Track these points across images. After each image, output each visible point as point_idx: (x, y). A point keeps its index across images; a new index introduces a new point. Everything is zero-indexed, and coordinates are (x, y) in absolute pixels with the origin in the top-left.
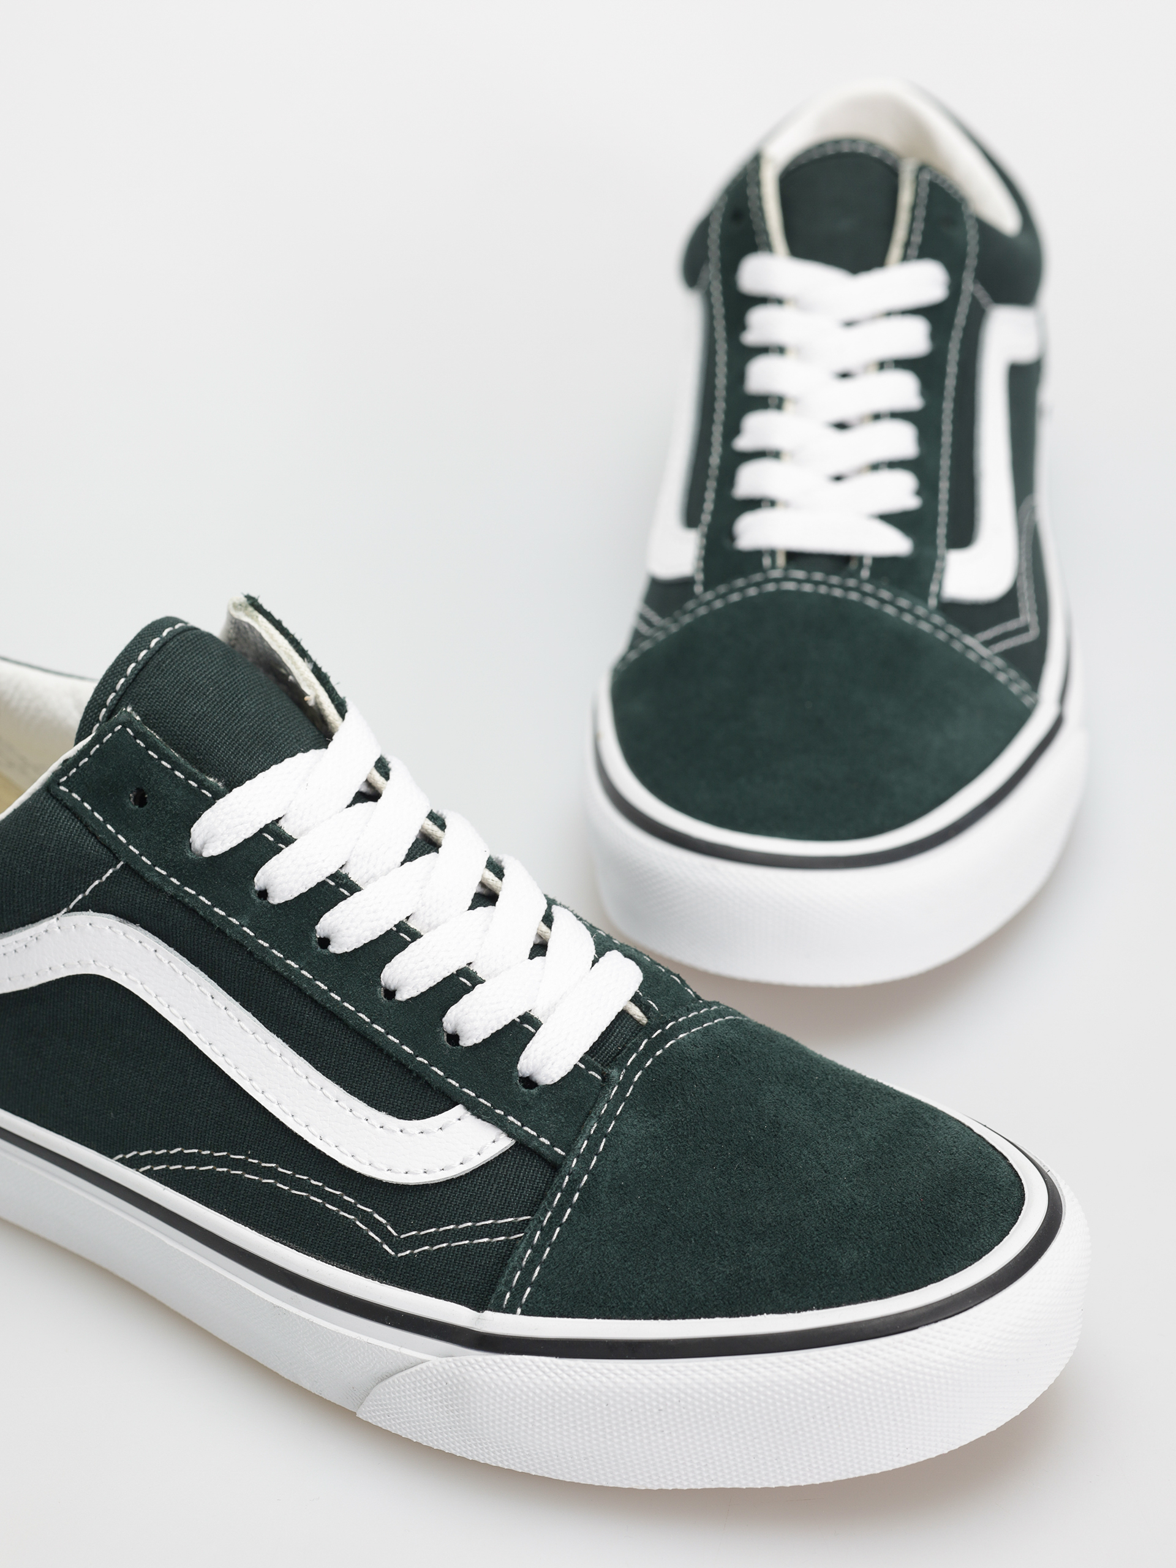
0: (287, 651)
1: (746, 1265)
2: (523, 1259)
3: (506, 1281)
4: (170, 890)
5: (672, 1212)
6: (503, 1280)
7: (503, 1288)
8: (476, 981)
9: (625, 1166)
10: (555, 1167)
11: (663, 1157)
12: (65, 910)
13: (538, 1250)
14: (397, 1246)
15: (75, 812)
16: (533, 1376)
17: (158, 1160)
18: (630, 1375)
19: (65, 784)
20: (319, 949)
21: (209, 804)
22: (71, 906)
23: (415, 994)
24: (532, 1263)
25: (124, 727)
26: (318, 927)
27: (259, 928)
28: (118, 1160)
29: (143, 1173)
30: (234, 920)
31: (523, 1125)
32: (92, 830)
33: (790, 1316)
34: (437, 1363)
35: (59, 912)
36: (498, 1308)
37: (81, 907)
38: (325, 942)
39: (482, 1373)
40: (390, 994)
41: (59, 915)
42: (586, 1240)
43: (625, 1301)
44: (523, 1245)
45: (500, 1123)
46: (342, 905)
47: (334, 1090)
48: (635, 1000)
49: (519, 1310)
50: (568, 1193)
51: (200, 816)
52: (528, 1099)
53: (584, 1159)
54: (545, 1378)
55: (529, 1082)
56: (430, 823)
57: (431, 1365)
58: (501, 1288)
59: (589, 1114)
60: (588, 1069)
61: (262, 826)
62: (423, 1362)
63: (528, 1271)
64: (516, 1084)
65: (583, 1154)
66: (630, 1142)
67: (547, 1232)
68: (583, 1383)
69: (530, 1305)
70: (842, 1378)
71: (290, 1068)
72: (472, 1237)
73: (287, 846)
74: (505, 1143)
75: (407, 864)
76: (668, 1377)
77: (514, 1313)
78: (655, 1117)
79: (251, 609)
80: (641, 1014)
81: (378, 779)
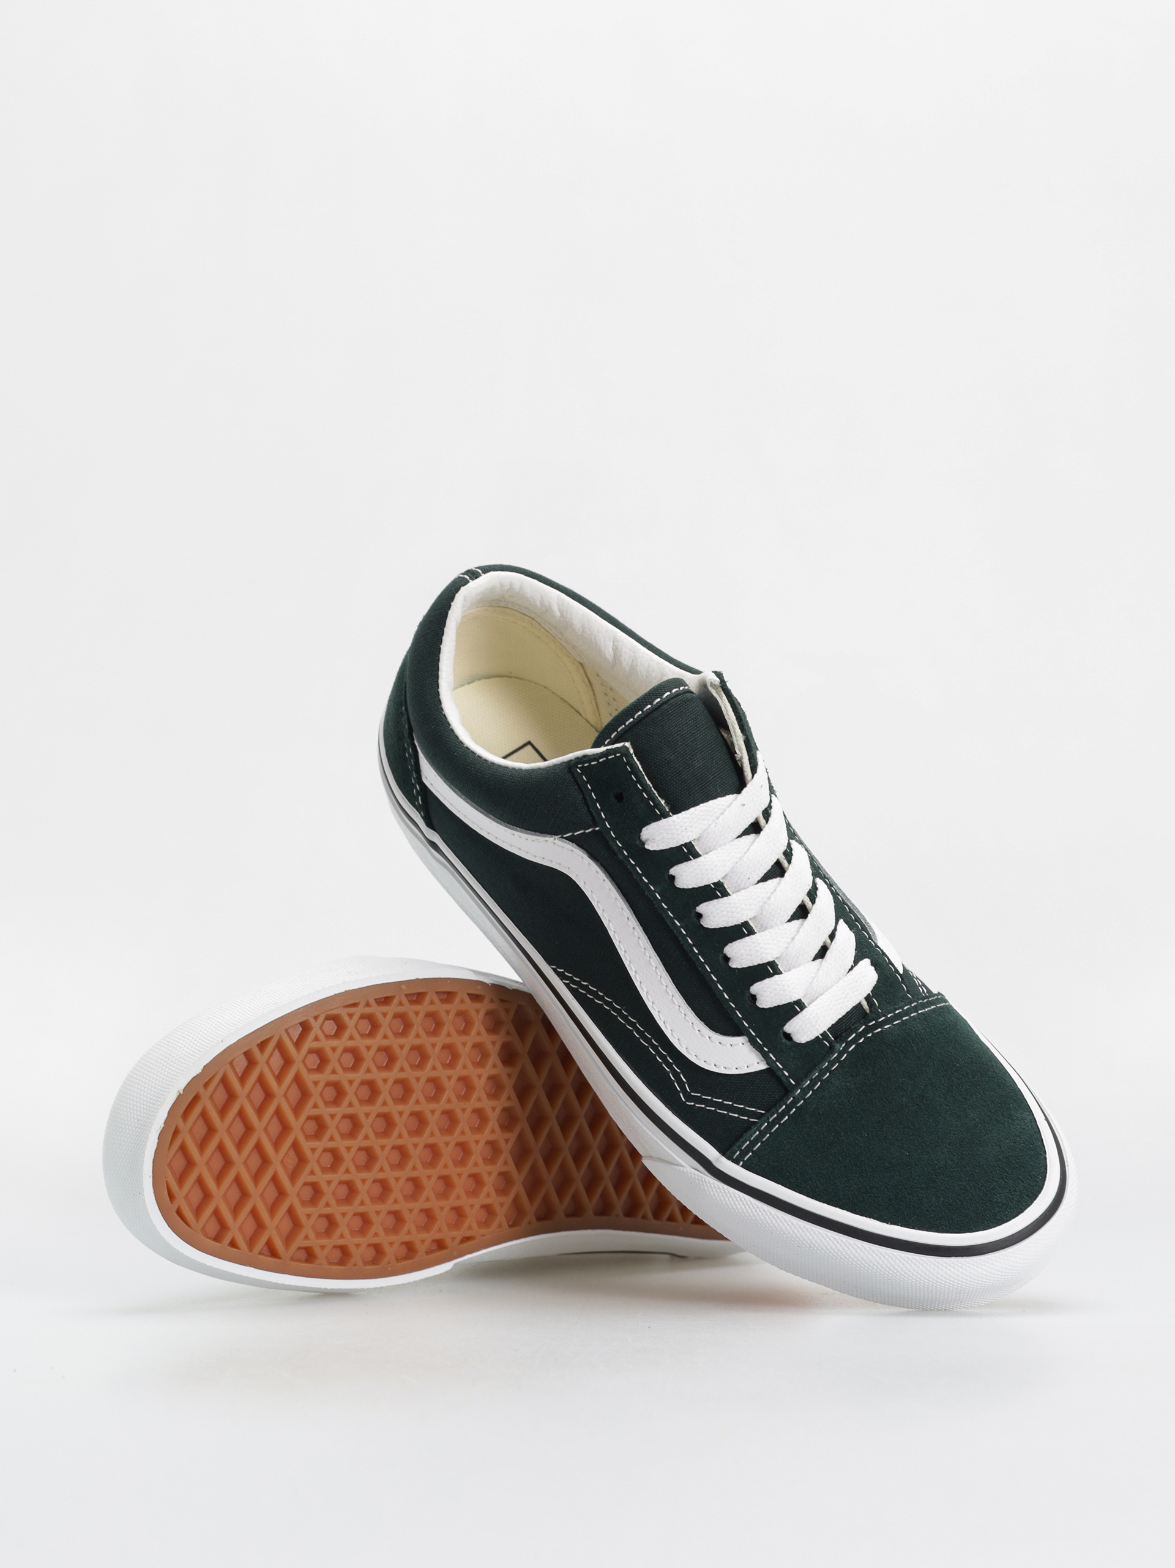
0: (733, 724)
1: (872, 1185)
2: (752, 1136)
3: (739, 1145)
4: (621, 858)
5: (842, 1138)
6: (738, 1144)
7: (736, 1148)
8: (777, 972)
9: (826, 1102)
10: (787, 1090)
11: (849, 1102)
12: (560, 836)
13: (762, 1134)
14: (689, 1097)
15: (581, 788)
16: (737, 1203)
17: (575, 982)
18: (788, 1224)
19: (579, 768)
20: (695, 919)
21: (657, 818)
22: (565, 836)
23: (739, 967)
24: (757, 1140)
25: (622, 756)
26: (697, 908)
27: (665, 897)
28: (553, 969)
29: (564, 983)
30: (652, 888)
31: (776, 1061)
32: (587, 803)
33: (885, 1225)
34: (689, 1172)
35: (557, 835)
36: (730, 1158)
37: (571, 839)
38: (700, 916)
39: (710, 1189)
40: (727, 959)
41: (556, 837)
42: (790, 1138)
43: (799, 1181)
44: (755, 1129)
45: (765, 1056)
46: (715, 901)
47: (679, 1000)
48: (868, 998)
49: (741, 1163)
50: (789, 1108)
51: (650, 823)
52: (784, 1048)
53: (805, 1091)
54: (743, 1207)
55: (788, 1037)
56: (783, 857)
57: (685, 1171)
58: (735, 1148)
59: (816, 1065)
60: (823, 1039)
61: (683, 843)
62: (682, 1166)
63: (753, 1144)
64: (780, 1037)
65: (804, 1088)
66: (833, 1089)
67: (771, 1125)
68: (762, 1218)
69: (748, 1164)
70: (900, 1270)
71: (659, 977)
72: (729, 1111)
73: (694, 858)
74: (763, 1066)
75: (761, 884)
76: (808, 1234)
77: (738, 1164)
78: (853, 1076)
79: (720, 689)
80: (867, 1007)
81: (762, 821)
